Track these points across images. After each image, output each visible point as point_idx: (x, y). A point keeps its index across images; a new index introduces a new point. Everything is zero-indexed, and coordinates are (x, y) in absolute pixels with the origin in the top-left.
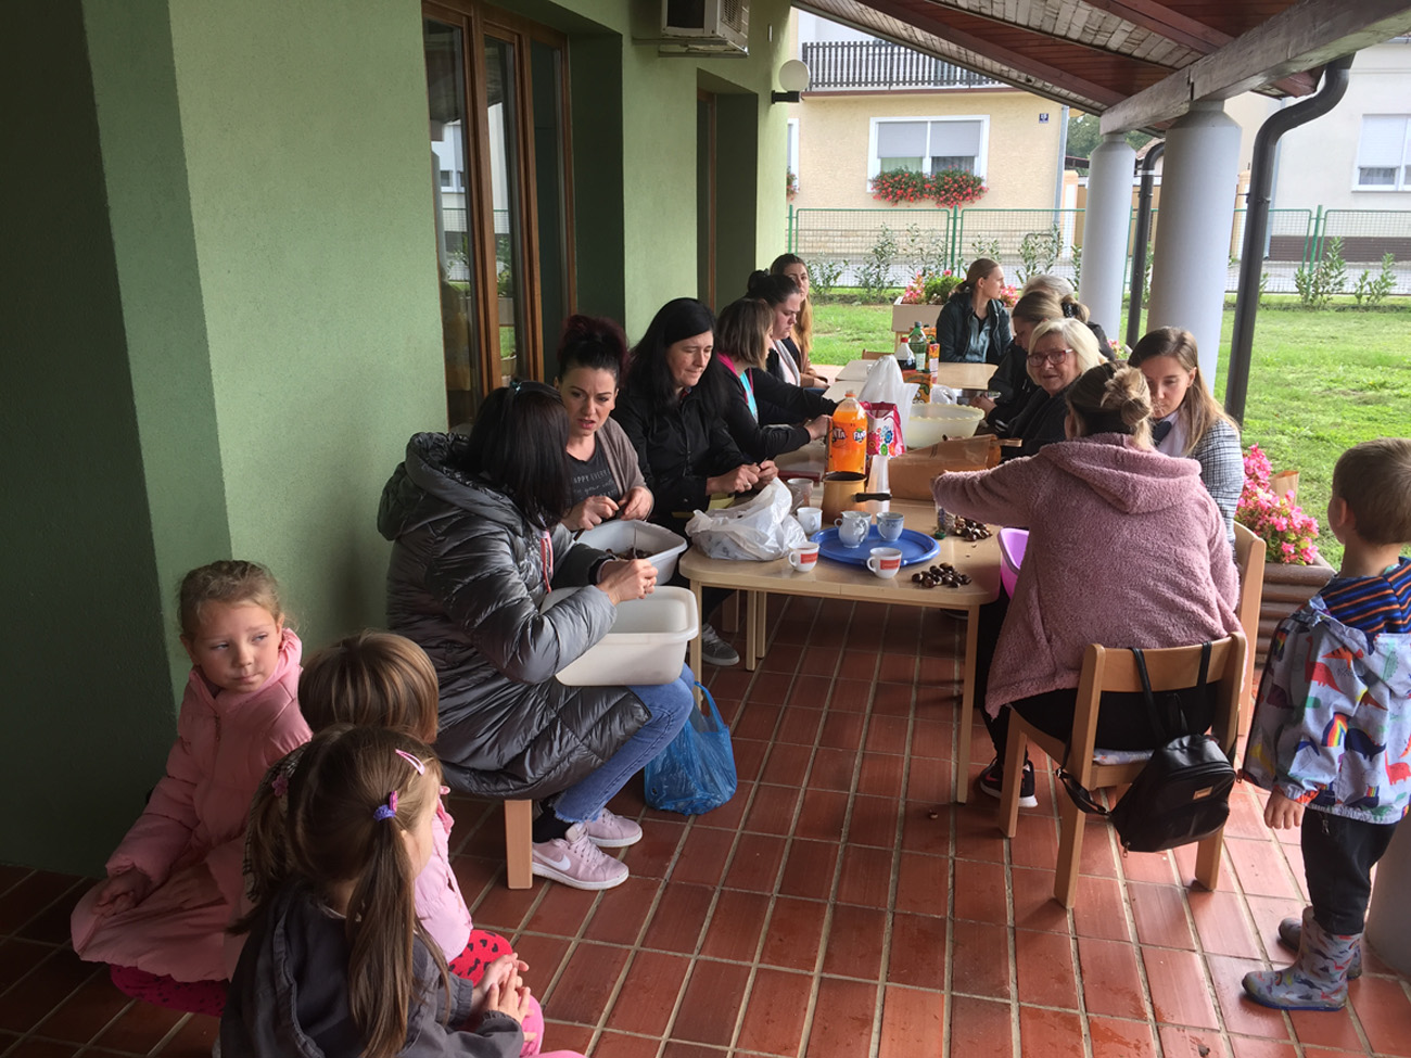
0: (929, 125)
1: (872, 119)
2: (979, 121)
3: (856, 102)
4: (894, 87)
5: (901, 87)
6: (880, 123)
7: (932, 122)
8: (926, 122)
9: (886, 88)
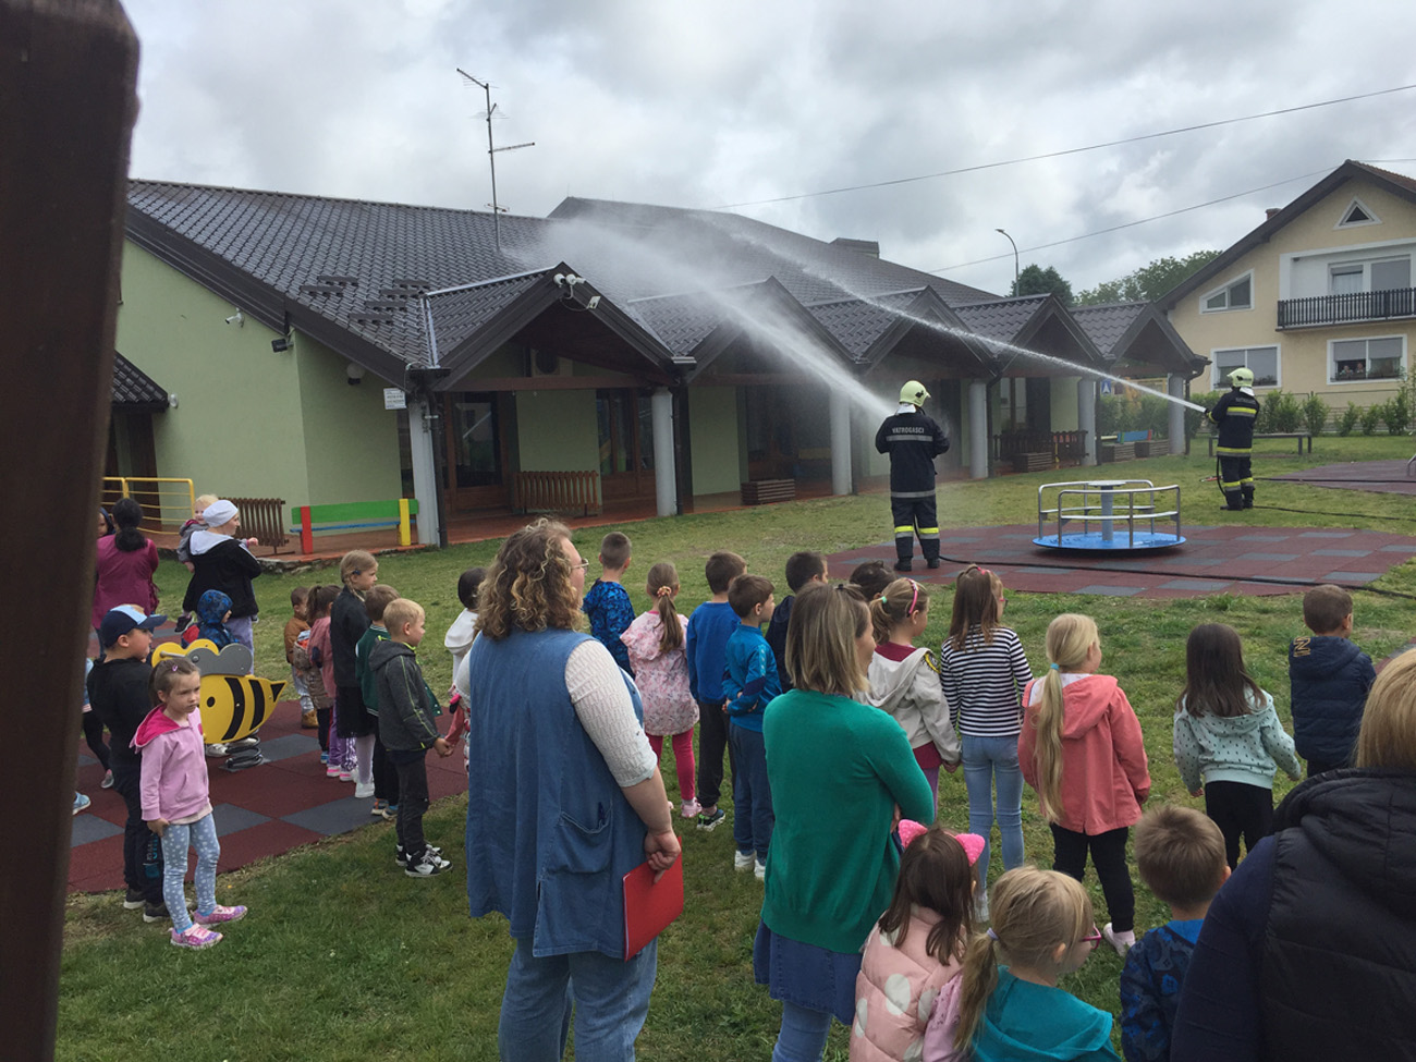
0: (1367, 342)
1: (1328, 340)
2: (1401, 338)
3: (1312, 332)
4: (1337, 322)
5: (1341, 322)
6: (1335, 343)
7: (1369, 340)
8: (1365, 341)
9: (1332, 323)
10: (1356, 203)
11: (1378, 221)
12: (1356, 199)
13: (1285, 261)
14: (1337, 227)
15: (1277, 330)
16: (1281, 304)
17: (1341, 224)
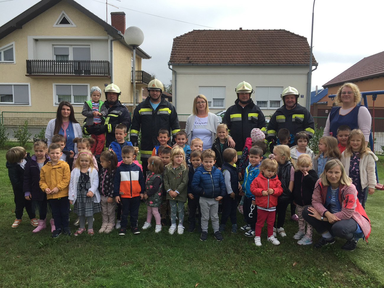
0: (72, 86)
1: (53, 84)
2: (87, 86)
3: (48, 78)
4: (56, 74)
5: (58, 74)
6: (56, 85)
7: (73, 85)
8: (71, 85)
9: (54, 74)
10: (63, 14)
11: (74, 25)
12: (63, 12)
13: (30, 39)
14: (55, 25)
15: (26, 75)
16: (29, 62)
17: (57, 24)
